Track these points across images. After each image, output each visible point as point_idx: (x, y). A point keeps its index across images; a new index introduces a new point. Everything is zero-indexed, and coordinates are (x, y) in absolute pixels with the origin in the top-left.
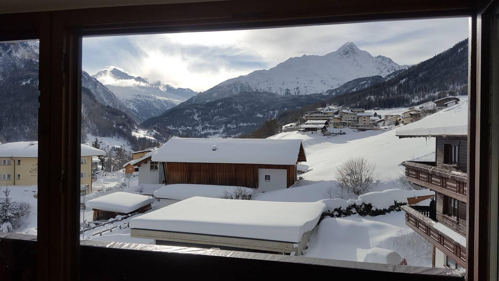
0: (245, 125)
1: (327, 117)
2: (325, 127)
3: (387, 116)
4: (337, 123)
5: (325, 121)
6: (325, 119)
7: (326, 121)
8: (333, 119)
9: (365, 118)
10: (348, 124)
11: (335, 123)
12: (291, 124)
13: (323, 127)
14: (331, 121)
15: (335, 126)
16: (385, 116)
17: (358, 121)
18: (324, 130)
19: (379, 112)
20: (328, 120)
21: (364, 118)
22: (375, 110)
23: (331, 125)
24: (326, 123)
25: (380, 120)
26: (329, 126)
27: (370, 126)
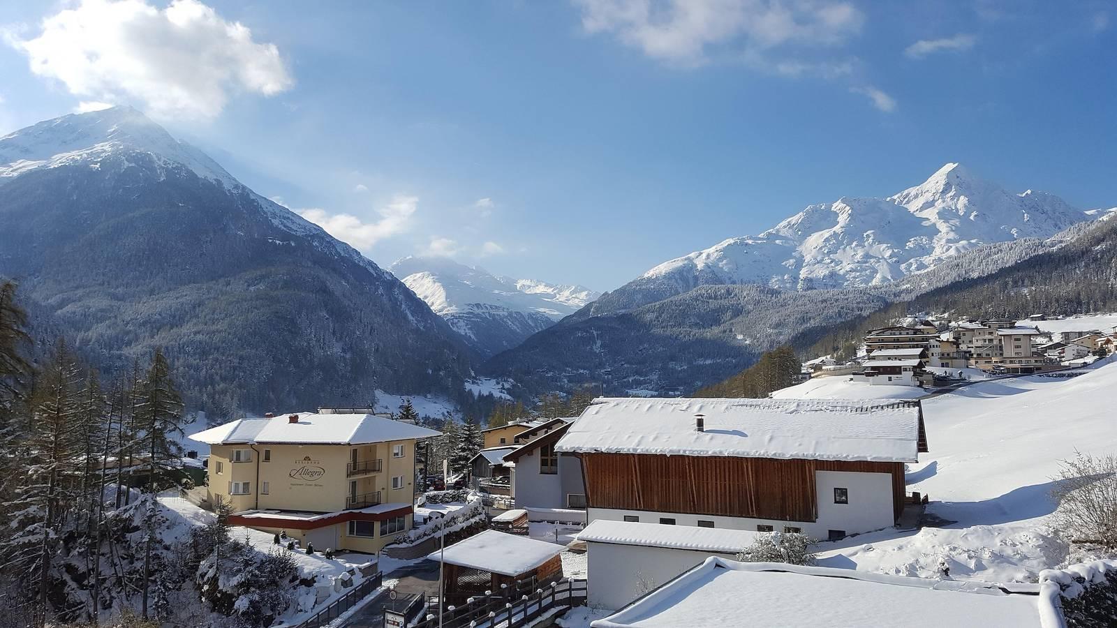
0: (708, 362)
1: (923, 340)
2: (921, 365)
3: (1066, 335)
4: (948, 355)
5: (918, 351)
6: (917, 346)
7: (922, 349)
8: (938, 343)
9: (1020, 340)
10: (975, 356)
11: (943, 355)
12: (824, 358)
13: (916, 365)
14: (932, 350)
15: (945, 361)
16: (1062, 333)
17: (1001, 347)
18: (918, 370)
19: (1044, 326)
20: (926, 348)
21: (1016, 340)
22: (1033, 319)
23: (935, 359)
24: (922, 355)
25: (1051, 343)
26: (928, 362)
27: (1033, 360)
